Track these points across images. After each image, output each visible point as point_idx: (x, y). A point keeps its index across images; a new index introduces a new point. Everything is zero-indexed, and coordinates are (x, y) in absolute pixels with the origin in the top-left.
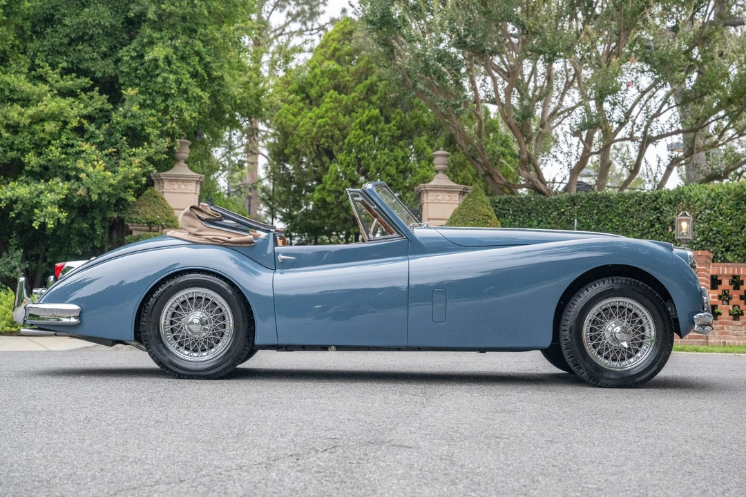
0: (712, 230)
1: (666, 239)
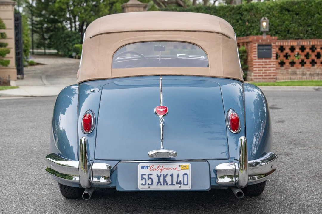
1: (245, 28)
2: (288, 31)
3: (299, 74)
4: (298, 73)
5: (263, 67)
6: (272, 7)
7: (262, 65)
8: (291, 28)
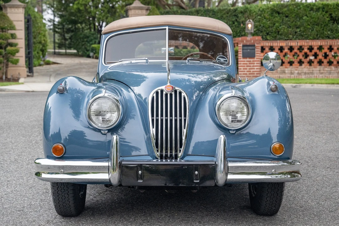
0: (260, 26)
1: (240, 29)
2: (279, 32)
3: (288, 73)
4: (287, 72)
5: (247, 66)
6: (263, 9)
7: (247, 64)
8: (281, 29)
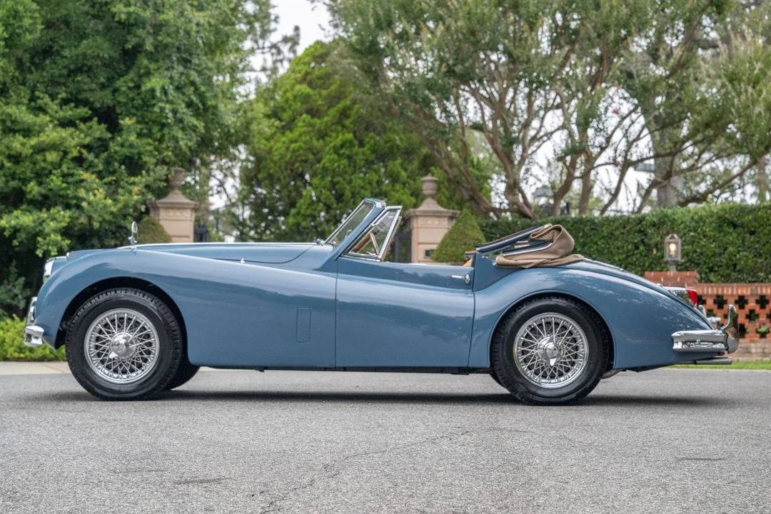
0: (695, 252)
1: (650, 260)
2: (735, 265)
3: (756, 353)
4: (753, 351)
6: (701, 218)
8: (740, 259)
